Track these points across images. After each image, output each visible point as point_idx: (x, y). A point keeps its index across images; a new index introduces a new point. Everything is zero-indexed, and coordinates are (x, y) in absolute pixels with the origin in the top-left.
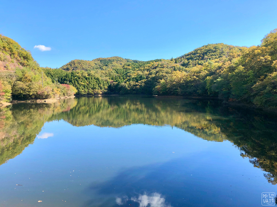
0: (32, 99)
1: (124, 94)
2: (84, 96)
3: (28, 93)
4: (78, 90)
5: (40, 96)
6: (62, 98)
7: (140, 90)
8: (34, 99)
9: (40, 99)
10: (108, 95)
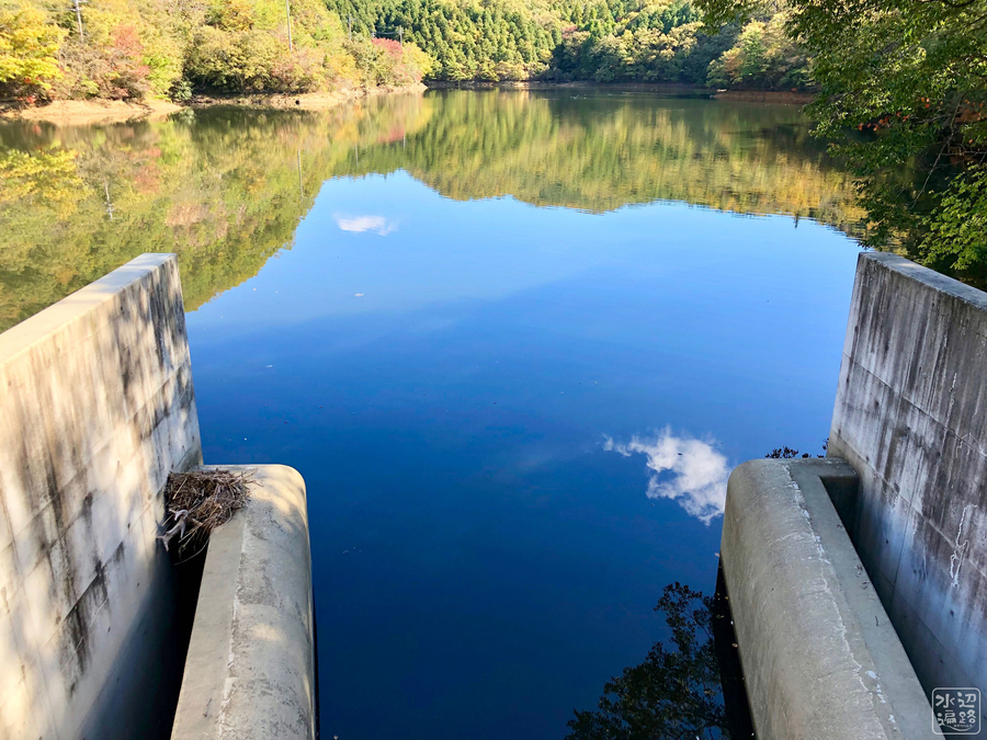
0: (256, 92)
1: (611, 82)
2: (462, 85)
3: (240, 71)
4: (444, 65)
5: (282, 82)
6: (374, 92)
7: (676, 65)
8: (263, 93)
9: (280, 92)
10: (551, 85)
